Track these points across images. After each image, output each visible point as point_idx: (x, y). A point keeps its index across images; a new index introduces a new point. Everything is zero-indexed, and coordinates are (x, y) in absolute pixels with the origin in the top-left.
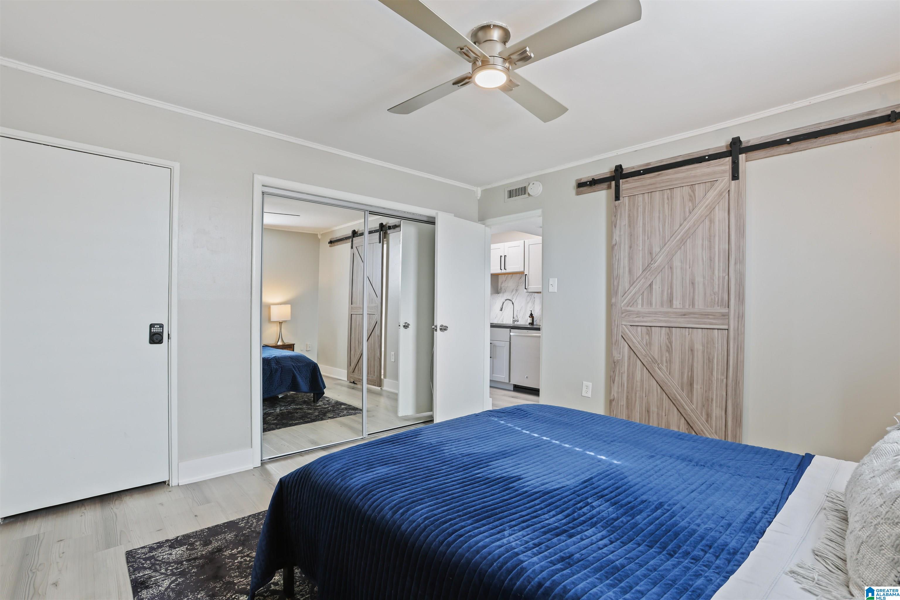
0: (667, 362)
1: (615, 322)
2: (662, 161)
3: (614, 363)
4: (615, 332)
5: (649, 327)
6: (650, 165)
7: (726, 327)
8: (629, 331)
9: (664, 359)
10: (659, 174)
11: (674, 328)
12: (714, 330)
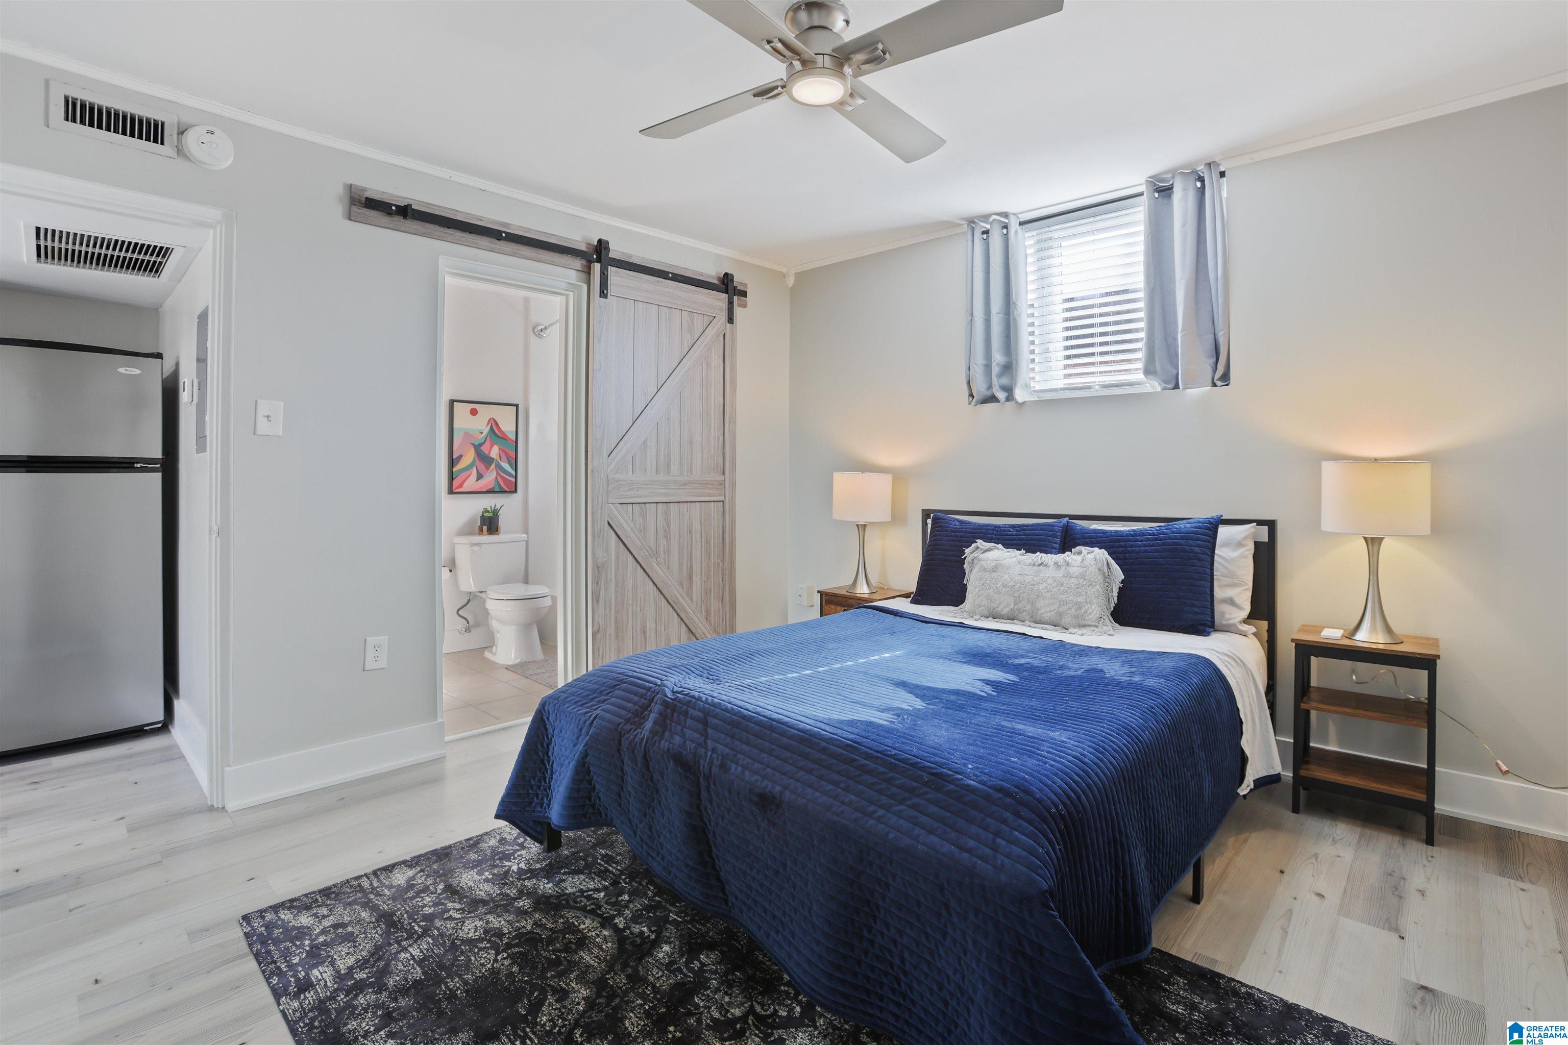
0: (665, 553)
1: (598, 498)
2: (528, 230)
3: (598, 568)
4: (599, 517)
5: (643, 505)
6: (510, 228)
7: (722, 498)
8: (619, 513)
9: (662, 549)
10: (658, 282)
11: (672, 504)
12: (710, 503)
